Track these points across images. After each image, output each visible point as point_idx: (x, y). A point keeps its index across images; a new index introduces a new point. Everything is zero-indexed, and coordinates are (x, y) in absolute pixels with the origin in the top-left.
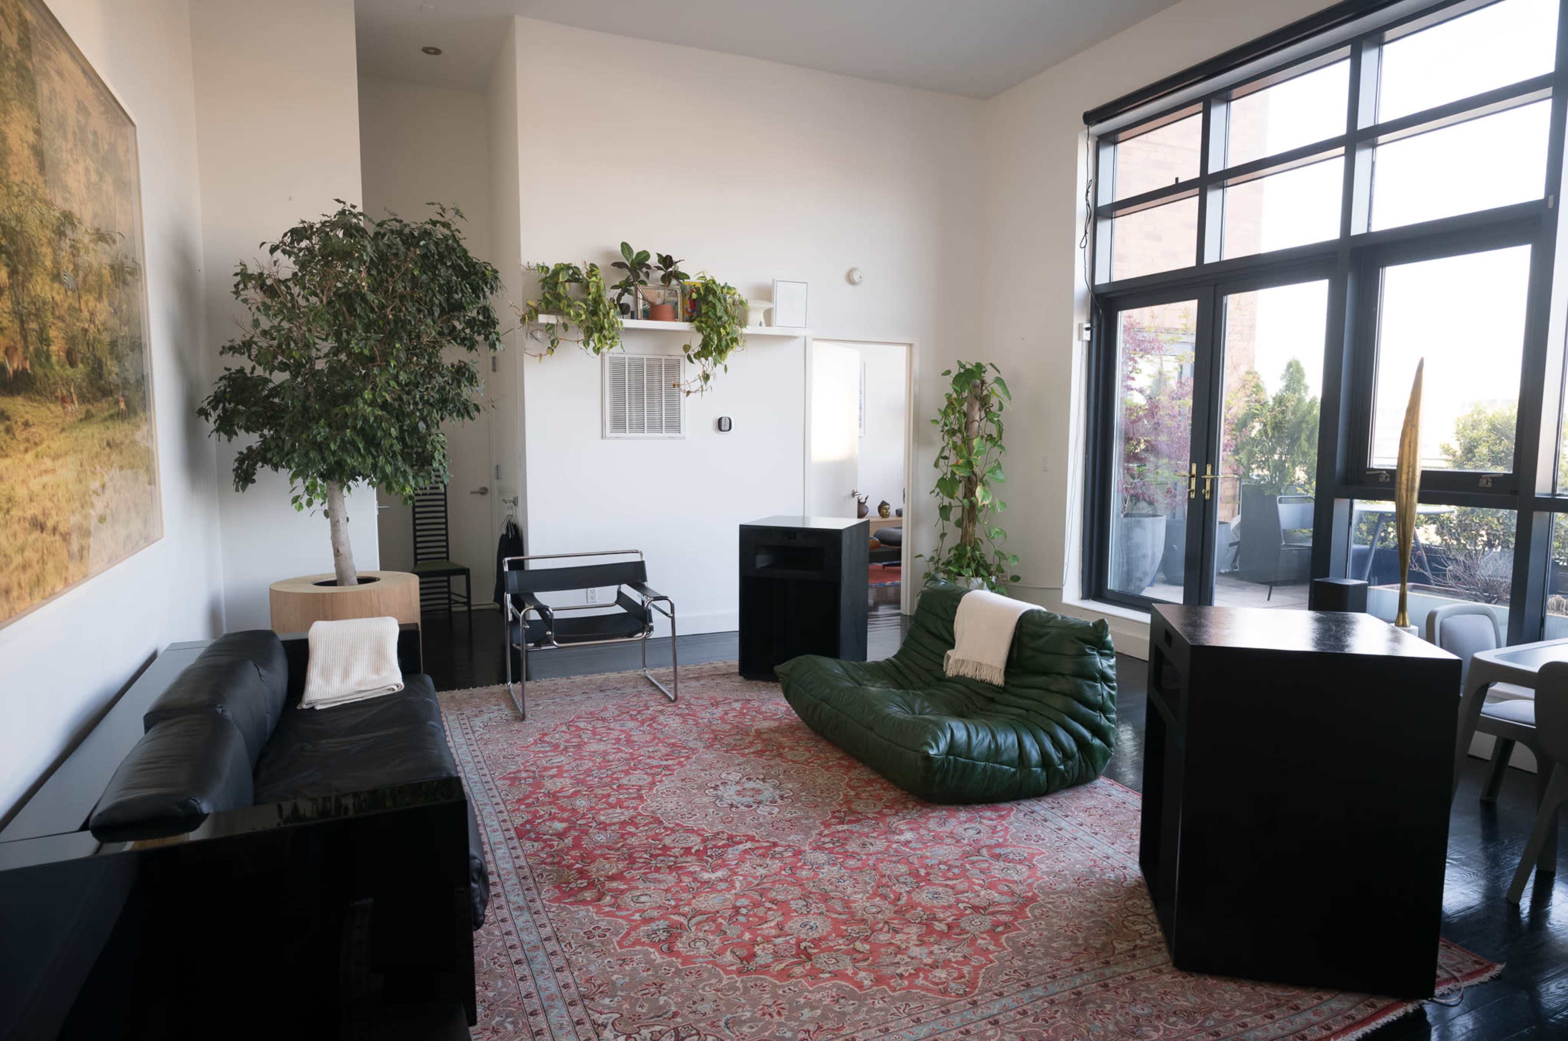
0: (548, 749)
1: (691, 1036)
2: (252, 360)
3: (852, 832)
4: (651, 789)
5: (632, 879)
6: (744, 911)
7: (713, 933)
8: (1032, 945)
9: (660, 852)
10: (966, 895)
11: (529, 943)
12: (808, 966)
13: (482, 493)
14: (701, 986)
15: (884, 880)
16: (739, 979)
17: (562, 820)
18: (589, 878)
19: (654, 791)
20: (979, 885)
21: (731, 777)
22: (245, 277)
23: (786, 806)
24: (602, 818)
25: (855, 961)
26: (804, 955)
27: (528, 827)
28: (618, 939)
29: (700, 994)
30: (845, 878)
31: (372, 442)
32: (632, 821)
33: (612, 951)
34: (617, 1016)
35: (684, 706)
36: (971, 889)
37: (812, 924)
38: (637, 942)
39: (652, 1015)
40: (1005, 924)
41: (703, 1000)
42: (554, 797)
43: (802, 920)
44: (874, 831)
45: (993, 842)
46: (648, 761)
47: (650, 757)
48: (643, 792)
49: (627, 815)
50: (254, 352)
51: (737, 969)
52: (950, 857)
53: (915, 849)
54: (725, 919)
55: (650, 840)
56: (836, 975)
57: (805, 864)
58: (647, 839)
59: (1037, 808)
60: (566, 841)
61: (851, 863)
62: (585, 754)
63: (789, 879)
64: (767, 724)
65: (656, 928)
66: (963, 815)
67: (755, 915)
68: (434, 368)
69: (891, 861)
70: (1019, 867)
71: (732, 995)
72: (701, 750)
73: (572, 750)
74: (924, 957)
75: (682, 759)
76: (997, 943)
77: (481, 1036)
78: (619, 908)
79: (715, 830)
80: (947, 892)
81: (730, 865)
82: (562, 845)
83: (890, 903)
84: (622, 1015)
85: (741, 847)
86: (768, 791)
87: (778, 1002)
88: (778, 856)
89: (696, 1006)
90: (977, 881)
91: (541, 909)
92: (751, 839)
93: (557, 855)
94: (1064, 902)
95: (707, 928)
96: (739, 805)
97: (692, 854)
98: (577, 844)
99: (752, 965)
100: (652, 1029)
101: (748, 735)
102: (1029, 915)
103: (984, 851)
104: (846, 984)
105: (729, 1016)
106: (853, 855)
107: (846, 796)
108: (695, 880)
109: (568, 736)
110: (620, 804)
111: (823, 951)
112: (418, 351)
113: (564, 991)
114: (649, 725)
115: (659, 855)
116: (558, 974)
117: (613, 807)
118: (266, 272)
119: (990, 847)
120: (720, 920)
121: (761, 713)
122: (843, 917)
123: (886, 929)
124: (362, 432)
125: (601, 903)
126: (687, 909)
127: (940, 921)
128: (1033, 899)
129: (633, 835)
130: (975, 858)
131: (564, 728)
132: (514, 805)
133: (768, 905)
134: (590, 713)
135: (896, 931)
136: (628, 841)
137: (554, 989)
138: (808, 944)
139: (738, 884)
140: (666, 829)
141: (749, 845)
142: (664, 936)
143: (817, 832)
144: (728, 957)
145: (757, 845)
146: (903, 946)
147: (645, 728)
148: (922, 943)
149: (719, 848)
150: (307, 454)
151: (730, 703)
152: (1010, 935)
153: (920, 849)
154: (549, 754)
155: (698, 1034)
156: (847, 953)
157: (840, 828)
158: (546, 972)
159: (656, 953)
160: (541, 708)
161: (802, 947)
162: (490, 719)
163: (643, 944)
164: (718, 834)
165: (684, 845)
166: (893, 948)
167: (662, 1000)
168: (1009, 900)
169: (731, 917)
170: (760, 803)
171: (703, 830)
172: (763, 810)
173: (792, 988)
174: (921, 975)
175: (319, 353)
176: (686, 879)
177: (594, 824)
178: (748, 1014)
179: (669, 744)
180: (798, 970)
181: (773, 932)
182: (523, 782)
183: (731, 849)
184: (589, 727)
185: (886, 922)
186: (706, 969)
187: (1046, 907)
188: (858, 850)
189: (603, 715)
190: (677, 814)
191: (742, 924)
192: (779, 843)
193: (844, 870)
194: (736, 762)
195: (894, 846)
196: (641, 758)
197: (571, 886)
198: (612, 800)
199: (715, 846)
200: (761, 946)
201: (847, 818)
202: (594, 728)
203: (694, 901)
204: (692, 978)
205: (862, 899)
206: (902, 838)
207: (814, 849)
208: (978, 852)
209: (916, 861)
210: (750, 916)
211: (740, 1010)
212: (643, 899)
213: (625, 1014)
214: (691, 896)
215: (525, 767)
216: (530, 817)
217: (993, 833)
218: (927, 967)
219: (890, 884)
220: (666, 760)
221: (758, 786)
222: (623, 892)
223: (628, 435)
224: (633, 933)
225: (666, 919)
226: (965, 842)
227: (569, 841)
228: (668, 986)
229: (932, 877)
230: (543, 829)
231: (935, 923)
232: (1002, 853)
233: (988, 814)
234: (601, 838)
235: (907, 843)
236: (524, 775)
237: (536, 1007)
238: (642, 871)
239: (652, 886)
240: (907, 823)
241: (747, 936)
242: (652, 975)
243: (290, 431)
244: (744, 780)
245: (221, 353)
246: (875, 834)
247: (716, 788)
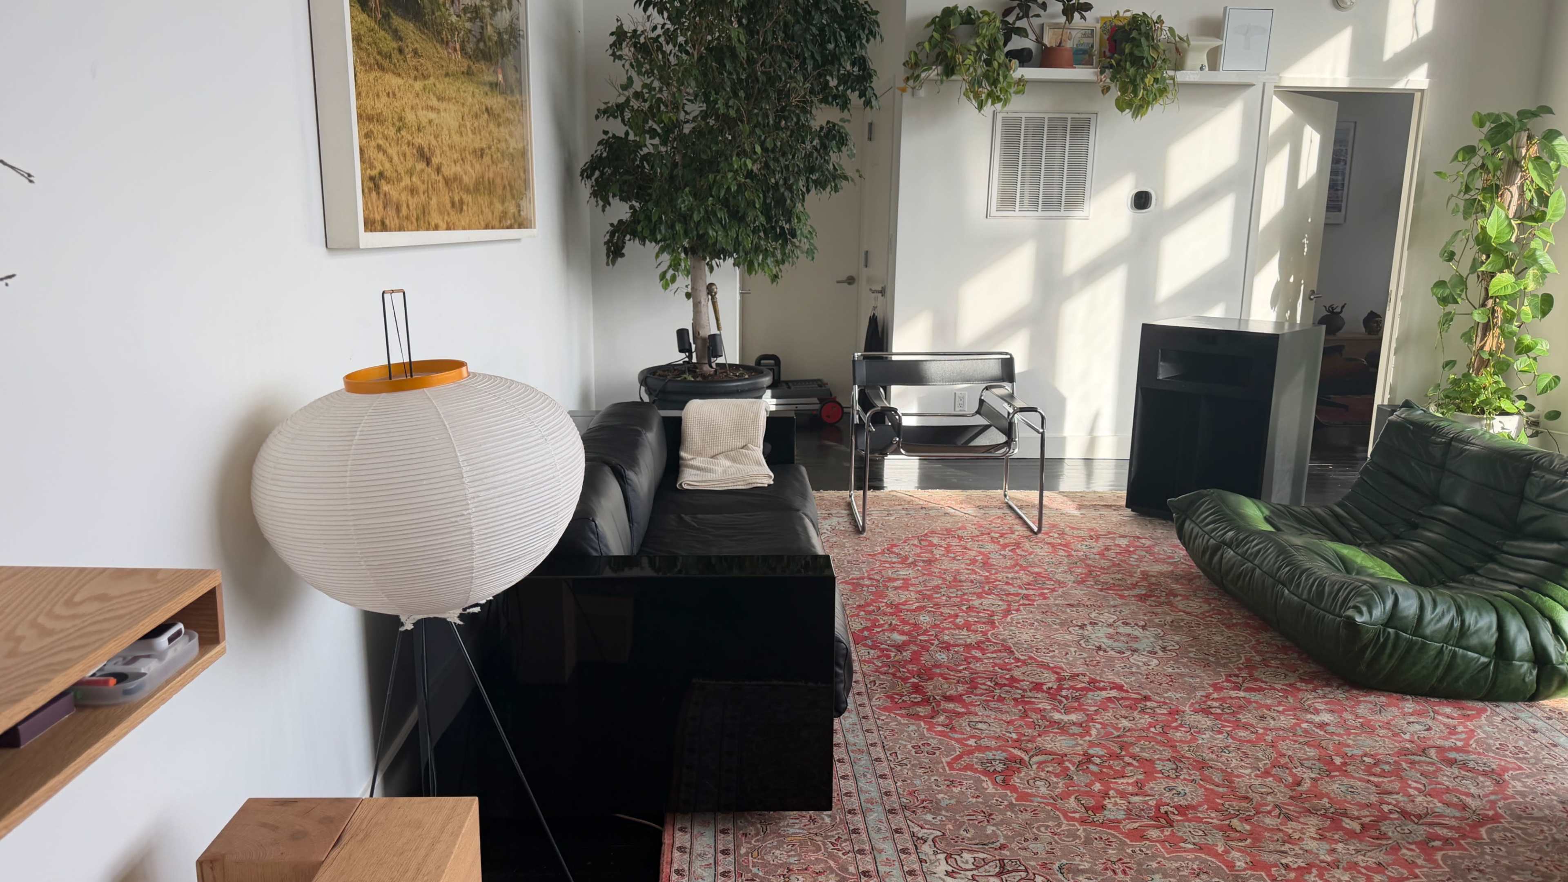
0: (894, 560)
1: (1018, 871)
2: (625, 125)
3: (1249, 702)
4: (1005, 616)
5: (971, 703)
6: (1098, 761)
7: (1057, 775)
8: (1481, 871)
9: (1007, 682)
10: (1395, 796)
11: (855, 745)
12: (1167, 832)
13: (850, 284)
14: (1035, 825)
15: (1283, 761)
16: (1081, 828)
17: (902, 633)
18: (924, 694)
19: (1009, 619)
20: (1415, 788)
21: (1101, 618)
22: (620, 35)
23: (1169, 659)
24: (946, 638)
25: (1228, 838)
26: (1162, 818)
27: (866, 633)
28: (948, 759)
29: (1034, 833)
30: (1231, 749)
31: (737, 217)
32: (979, 646)
33: (941, 770)
34: (940, 834)
35: (1056, 535)
36: (1403, 790)
37: (1179, 789)
38: (969, 767)
39: (977, 841)
40: (1446, 841)
41: (1036, 839)
42: (897, 609)
43: (1167, 783)
44: (1279, 704)
45: (1447, 744)
46: (1006, 587)
47: (1007, 583)
48: (996, 618)
49: (972, 639)
50: (627, 115)
51: (1081, 817)
52: (1380, 751)
53: (1332, 734)
54: (1073, 764)
55: (997, 668)
56: (1201, 849)
57: (1181, 725)
58: (993, 667)
59: (1523, 715)
60: (905, 654)
61: (1242, 733)
62: (936, 570)
63: (1159, 738)
64: (1157, 568)
65: (991, 757)
66: (1410, 705)
67: (1110, 767)
68: (800, 131)
69: (1295, 741)
70: (1481, 779)
71: (1069, 842)
72: (1070, 584)
73: (921, 564)
74: (1321, 852)
75: (1046, 591)
76: (1430, 859)
77: (797, 821)
78: (953, 729)
79: (1075, 671)
80: (1368, 788)
81: (1088, 710)
82: (899, 657)
83: (1286, 786)
84: (944, 834)
85: (1104, 694)
86: (1147, 639)
87: (1125, 861)
88: (1149, 711)
89: (1028, 843)
90: (1415, 785)
91: (870, 714)
92: (1120, 688)
93: (893, 666)
94: (1542, 831)
95: (1050, 769)
96: (1108, 649)
97: (1043, 691)
98: (915, 658)
99: (1099, 818)
100: (976, 855)
101: (1131, 576)
102: (1485, 836)
103: (1433, 752)
104: (1213, 860)
105: (1064, 861)
106: (1245, 727)
107: (1248, 660)
108: (1043, 718)
109: (918, 551)
110: (967, 626)
111: (1189, 820)
112: (786, 113)
113: (885, 798)
114: (1011, 551)
115: (1005, 685)
116: (881, 781)
117: (959, 628)
118: (640, 29)
119: (1441, 749)
120: (1067, 764)
121: (1152, 554)
122: (1221, 790)
123: (1277, 811)
124: (725, 203)
125: (934, 721)
126: (1030, 745)
127: (1352, 818)
128: (1496, 818)
129: (978, 660)
130: (1417, 758)
131: (916, 542)
132: (853, 610)
133: (1127, 759)
134: (947, 530)
135: (1288, 818)
136: (971, 666)
137: (875, 794)
138: (1171, 809)
139: (1094, 732)
140: (1017, 660)
141: (1114, 693)
142: (1000, 767)
143: (1203, 693)
144: (1072, 802)
145: (1124, 695)
146: (1296, 836)
147: (1007, 552)
148: (1322, 837)
149: (1077, 690)
150: (672, 227)
151: (1114, 539)
152: (1450, 853)
153: (1339, 735)
154: (896, 565)
155: (1026, 870)
156: (1220, 828)
157: (1233, 694)
158: (869, 776)
159: (989, 783)
160: (893, 518)
161: (1162, 810)
162: (839, 523)
163: (975, 771)
164: (1078, 675)
165: (1034, 680)
166: (1281, 834)
167: (990, 829)
168: (1458, 814)
169: (1080, 763)
170: (1135, 651)
171: (1061, 668)
172: (1135, 659)
173: (1144, 850)
174: (1314, 871)
175: (687, 117)
176: (1034, 716)
177: (936, 642)
178: (1087, 866)
179: (1032, 573)
180: (1154, 833)
181: (1130, 789)
182: (865, 589)
183: (1092, 693)
184: (943, 543)
185: (1276, 806)
186: (1044, 810)
187: (1511, 832)
188: (1253, 722)
189: (960, 533)
190: (1032, 647)
191: (1093, 773)
192: (1153, 697)
193: (1231, 741)
194: (1112, 603)
195: (1304, 725)
196: (997, 583)
197: (904, 698)
198: (959, 621)
199: (1072, 687)
200: (1113, 800)
201: (1245, 685)
202: (949, 546)
203: (1039, 739)
204: (1027, 816)
205: (1249, 775)
206: (1317, 719)
207: (1196, 712)
208: (1424, 751)
209: (1331, 747)
210: (1105, 767)
211: (1078, 858)
212: (980, 726)
213: (948, 833)
214: (1036, 734)
215: (869, 575)
216: (869, 624)
217: (1450, 733)
218: (1323, 865)
219: (1290, 765)
220: (1026, 589)
221: (1136, 633)
222: (959, 715)
223: (1017, 213)
224: (965, 758)
225: (1004, 751)
226: (1407, 737)
227: (907, 655)
228: (998, 818)
229: (1350, 768)
230: (881, 637)
231: (1344, 819)
232: (1459, 758)
233: (1448, 710)
234: (942, 657)
235: (1322, 725)
236: (867, 582)
237: (854, 807)
238: (983, 698)
239: (993, 714)
240: (1327, 703)
241: (1097, 786)
242: (981, 803)
243: (657, 204)
244: (1119, 623)
245: (597, 117)
246: (1281, 709)
247: (1083, 627)
